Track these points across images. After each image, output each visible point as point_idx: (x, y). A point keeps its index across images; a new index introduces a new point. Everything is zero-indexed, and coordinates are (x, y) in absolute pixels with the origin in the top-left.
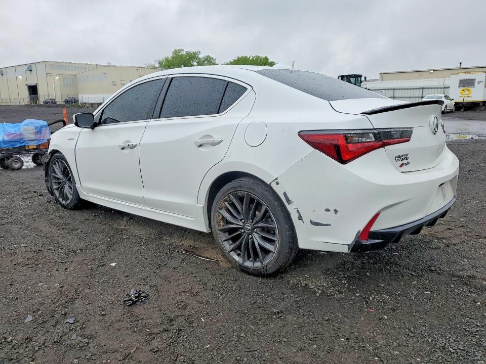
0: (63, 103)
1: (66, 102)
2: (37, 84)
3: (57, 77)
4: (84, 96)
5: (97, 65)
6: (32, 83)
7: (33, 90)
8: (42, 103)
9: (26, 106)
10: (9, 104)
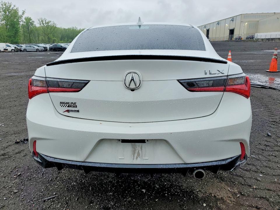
0: (245, 39)
1: (247, 38)
2: (234, 28)
3: (247, 23)
4: (258, 34)
5: (275, 13)
6: (232, 28)
7: (232, 32)
8: (234, 40)
9: (226, 41)
10: (218, 40)
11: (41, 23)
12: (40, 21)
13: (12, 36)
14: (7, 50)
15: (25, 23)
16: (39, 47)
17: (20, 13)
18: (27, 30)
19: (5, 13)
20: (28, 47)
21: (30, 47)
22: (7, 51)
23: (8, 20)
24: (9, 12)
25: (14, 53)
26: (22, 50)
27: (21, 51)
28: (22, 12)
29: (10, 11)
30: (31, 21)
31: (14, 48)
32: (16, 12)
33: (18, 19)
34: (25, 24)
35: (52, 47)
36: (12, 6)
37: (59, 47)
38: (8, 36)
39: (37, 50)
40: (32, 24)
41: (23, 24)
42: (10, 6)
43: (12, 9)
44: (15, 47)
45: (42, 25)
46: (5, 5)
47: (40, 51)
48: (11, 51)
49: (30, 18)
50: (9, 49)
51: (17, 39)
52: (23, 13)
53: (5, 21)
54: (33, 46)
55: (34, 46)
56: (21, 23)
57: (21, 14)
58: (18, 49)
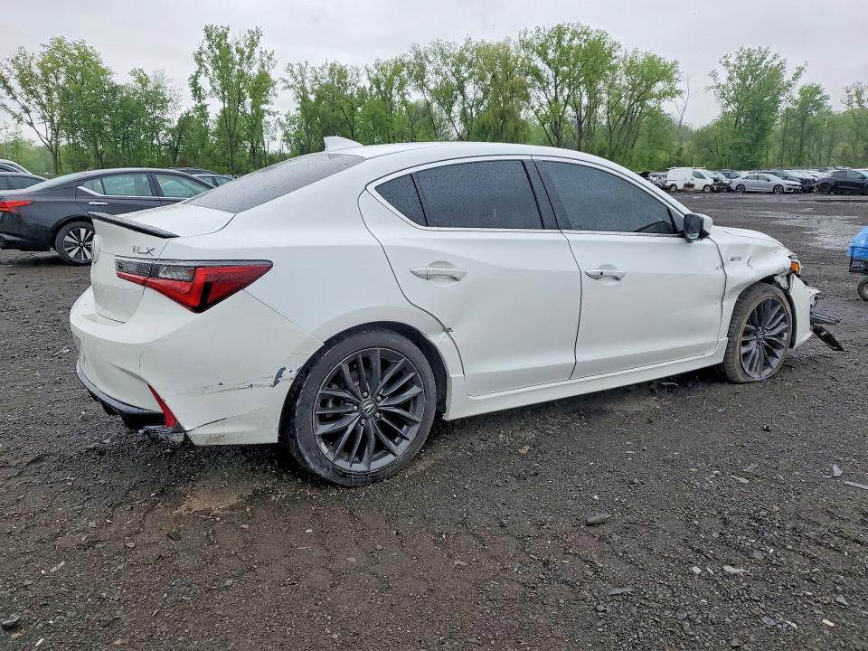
11: (855, 99)
12: (853, 92)
13: (747, 145)
14: (692, 186)
15: (796, 103)
16: (786, 178)
17: (787, 77)
18: (800, 125)
19: (744, 79)
20: (753, 178)
21: (758, 178)
22: (691, 189)
23: (746, 100)
24: (755, 78)
25: (708, 196)
26: (733, 186)
27: (729, 190)
28: (795, 71)
29: (759, 75)
30: (818, 97)
31: (710, 182)
32: (776, 73)
33: (775, 96)
34: (796, 107)
35: (827, 181)
36: (769, 58)
37: (855, 179)
38: (736, 146)
39: (777, 190)
40: (818, 106)
41: (787, 109)
42: (763, 58)
43: (766, 67)
44: (715, 180)
45: (856, 106)
46: (749, 56)
47: (783, 193)
48: (702, 191)
49: (818, 87)
50: (699, 184)
51: (756, 155)
52: (797, 76)
53: (737, 104)
54: (765, 175)
55: (770, 176)
56: (783, 106)
57: (791, 79)
58: (724, 184)
